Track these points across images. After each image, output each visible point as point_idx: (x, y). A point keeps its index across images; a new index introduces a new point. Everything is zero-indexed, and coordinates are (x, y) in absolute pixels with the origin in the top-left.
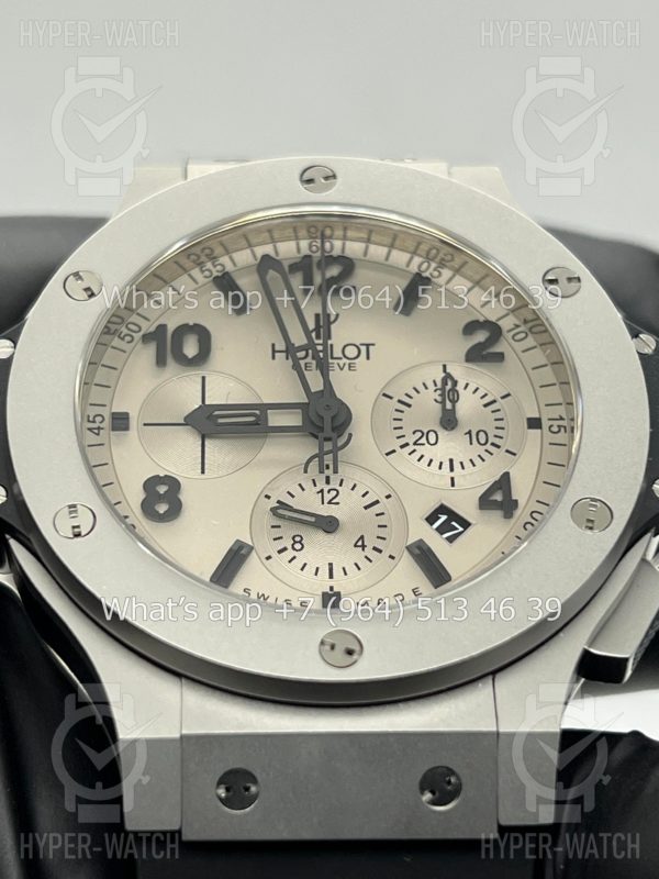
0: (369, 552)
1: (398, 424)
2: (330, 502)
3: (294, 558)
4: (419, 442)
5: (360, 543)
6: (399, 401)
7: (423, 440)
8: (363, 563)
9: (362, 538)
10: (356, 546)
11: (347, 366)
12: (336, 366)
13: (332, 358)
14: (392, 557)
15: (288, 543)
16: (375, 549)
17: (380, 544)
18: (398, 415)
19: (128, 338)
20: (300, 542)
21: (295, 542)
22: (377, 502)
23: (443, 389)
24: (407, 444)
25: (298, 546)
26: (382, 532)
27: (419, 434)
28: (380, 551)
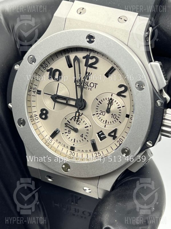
0: (83, 138)
1: (97, 108)
2: (78, 124)
3: (68, 135)
4: (101, 114)
5: (82, 136)
6: (99, 102)
7: (102, 114)
8: (81, 141)
9: (83, 134)
10: (81, 136)
11: (90, 89)
12: (88, 88)
13: (87, 86)
14: (88, 141)
15: (67, 131)
16: (85, 138)
17: (86, 137)
18: (98, 105)
19: (45, 68)
20: (70, 132)
21: (69, 132)
22: (88, 127)
23: (110, 101)
24: (98, 114)
25: (69, 133)
26: (87, 134)
27: (101, 112)
28: (85, 139)
